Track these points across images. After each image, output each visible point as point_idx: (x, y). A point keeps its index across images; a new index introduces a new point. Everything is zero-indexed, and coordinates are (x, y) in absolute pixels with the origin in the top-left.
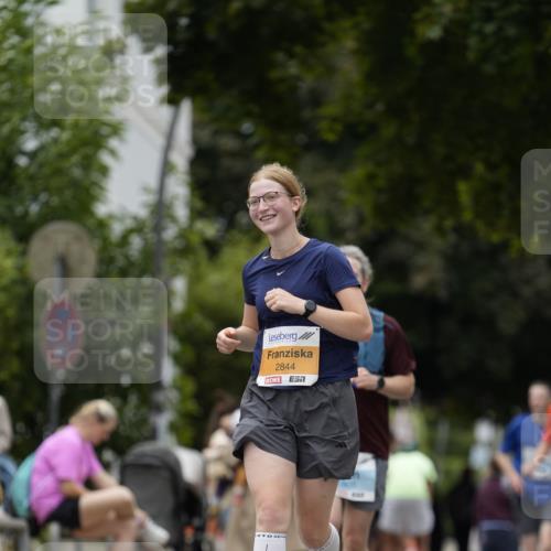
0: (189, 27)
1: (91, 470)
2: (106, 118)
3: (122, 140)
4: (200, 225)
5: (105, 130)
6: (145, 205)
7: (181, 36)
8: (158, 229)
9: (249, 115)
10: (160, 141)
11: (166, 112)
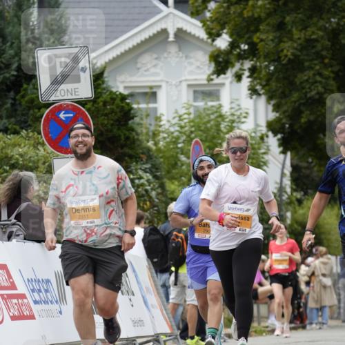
0: (289, 128)
1: (260, 279)
2: (263, 160)
3: (267, 167)
4: (295, 194)
5: (262, 164)
6: (276, 188)
7: (287, 131)
8: (281, 196)
9: (311, 156)
10: (280, 166)
11: (282, 156)
